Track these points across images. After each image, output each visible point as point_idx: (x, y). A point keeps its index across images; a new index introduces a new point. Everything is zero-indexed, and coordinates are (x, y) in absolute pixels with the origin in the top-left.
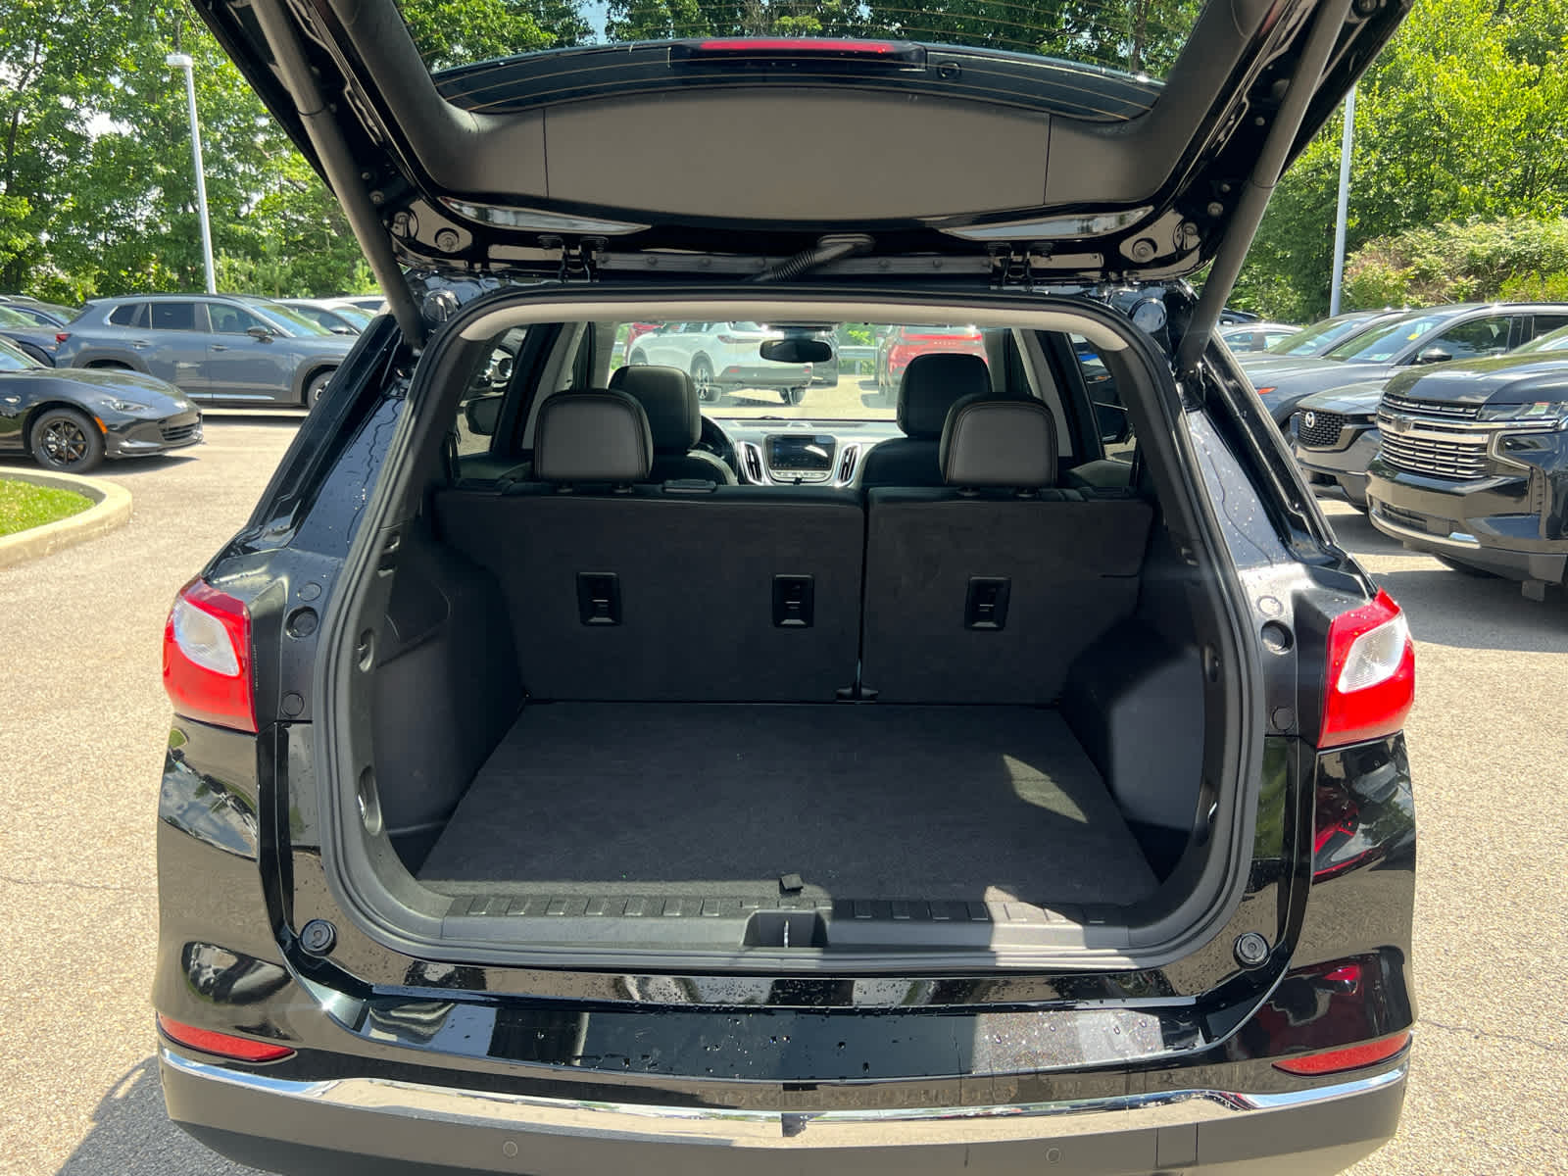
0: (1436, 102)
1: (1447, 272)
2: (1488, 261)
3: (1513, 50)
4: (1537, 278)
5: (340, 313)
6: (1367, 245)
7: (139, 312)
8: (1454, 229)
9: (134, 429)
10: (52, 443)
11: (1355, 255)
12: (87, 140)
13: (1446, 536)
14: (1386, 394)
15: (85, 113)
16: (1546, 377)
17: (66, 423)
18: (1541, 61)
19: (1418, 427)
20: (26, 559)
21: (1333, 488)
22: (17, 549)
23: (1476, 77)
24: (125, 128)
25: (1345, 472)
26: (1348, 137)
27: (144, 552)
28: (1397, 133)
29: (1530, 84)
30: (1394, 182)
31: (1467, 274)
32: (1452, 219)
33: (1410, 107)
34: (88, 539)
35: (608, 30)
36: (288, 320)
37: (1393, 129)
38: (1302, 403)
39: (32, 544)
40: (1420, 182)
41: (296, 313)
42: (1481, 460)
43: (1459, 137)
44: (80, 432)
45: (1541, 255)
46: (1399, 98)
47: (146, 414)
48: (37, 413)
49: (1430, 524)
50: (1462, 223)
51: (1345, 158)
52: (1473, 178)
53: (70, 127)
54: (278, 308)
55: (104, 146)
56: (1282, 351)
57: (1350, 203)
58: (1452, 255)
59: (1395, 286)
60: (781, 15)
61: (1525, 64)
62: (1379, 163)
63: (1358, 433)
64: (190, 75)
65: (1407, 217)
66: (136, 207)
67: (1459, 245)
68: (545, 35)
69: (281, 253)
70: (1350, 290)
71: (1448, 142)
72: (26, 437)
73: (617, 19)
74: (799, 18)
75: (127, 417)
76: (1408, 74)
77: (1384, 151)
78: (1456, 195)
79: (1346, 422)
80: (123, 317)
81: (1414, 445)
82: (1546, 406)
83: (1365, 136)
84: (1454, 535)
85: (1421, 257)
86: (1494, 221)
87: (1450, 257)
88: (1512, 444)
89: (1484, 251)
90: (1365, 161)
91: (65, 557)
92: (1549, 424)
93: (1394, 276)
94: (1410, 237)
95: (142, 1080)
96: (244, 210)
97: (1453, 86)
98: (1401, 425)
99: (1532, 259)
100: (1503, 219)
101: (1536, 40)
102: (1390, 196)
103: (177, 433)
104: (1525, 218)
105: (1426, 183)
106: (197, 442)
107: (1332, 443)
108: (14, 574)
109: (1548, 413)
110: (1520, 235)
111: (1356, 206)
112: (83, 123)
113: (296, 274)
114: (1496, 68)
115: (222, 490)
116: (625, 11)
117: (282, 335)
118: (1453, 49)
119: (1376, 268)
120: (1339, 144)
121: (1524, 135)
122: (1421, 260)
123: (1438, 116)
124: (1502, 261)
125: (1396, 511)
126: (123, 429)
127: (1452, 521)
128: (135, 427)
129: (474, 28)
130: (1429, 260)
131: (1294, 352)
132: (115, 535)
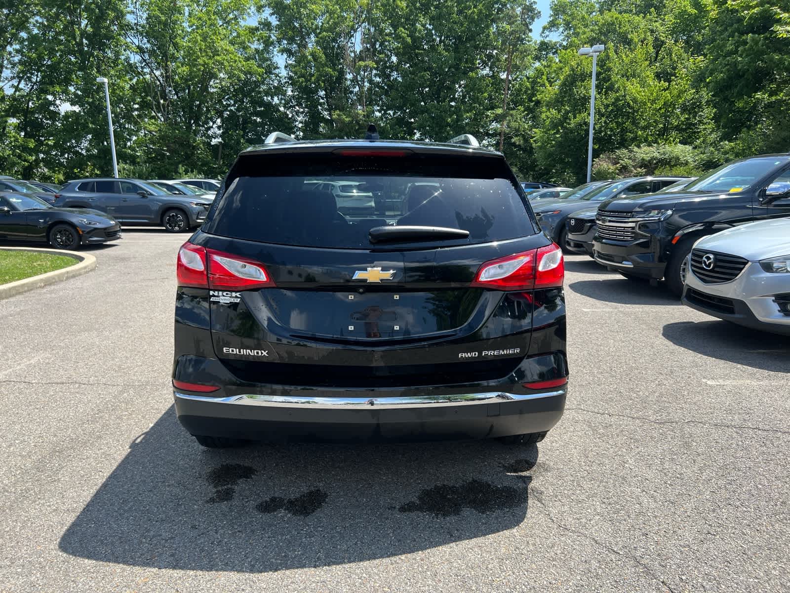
0: (628, 97)
1: (633, 166)
2: (649, 161)
3: (658, 76)
4: (669, 169)
5: (176, 186)
6: (601, 156)
7: (90, 186)
8: (636, 149)
9: (94, 232)
10: (59, 238)
11: (596, 160)
12: (59, 114)
13: (621, 263)
14: (599, 210)
15: (58, 102)
16: (656, 201)
17: (64, 230)
18: (669, 81)
19: (610, 221)
20: (56, 282)
21: (582, 249)
22: (53, 278)
23: (644, 87)
24: (77, 109)
25: (586, 242)
26: (592, 111)
27: (104, 278)
28: (612, 110)
29: (665, 90)
30: (611, 130)
31: (641, 167)
32: (635, 145)
33: (617, 99)
34: (80, 274)
35: (286, 67)
36: (153, 188)
37: (611, 108)
38: (569, 216)
39: (59, 276)
40: (622, 130)
41: (157, 185)
42: (633, 233)
43: (637, 112)
44: (70, 234)
45: (670, 159)
46: (613, 96)
47: (98, 226)
48: (51, 227)
49: (616, 259)
50: (639, 147)
51: (591, 120)
52: (644, 128)
53: (52, 108)
54: (149, 184)
55: (67, 116)
56: (566, 197)
57: (594, 139)
58: (635, 160)
59: (613, 172)
60: (359, 61)
61: (662, 82)
62: (605, 122)
63: (591, 227)
64: (107, 86)
65: (617, 144)
66: (81, 143)
67: (638, 155)
68: (259, 70)
69: (145, 162)
70: (594, 174)
71: (633, 114)
72: (48, 236)
73: (290, 62)
74: (366, 62)
75: (90, 227)
76: (616, 86)
77: (607, 117)
78: (637, 135)
79: (586, 222)
80: (83, 187)
81: (609, 229)
82: (656, 212)
83: (599, 111)
84: (624, 262)
85: (622, 160)
86: (652, 146)
87: (634, 160)
88: (644, 226)
89: (647, 158)
90: (600, 121)
91: (72, 280)
92: (656, 218)
93: (612, 168)
94: (618, 152)
95: (143, 439)
96: (129, 144)
97: (634, 91)
98: (604, 221)
99: (666, 161)
100: (655, 145)
101: (667, 72)
102: (610, 136)
103: (111, 234)
104: (664, 144)
105: (624, 131)
106: (119, 238)
107: (581, 231)
108: (52, 287)
109: (657, 214)
110: (662, 151)
111: (597, 140)
112: (57, 107)
113: (152, 171)
114: (651, 83)
115: (132, 256)
116: (293, 59)
117: (151, 194)
118: (634, 76)
119: (605, 165)
120: (589, 114)
121: (663, 111)
122: (623, 162)
123: (628, 103)
124: (654, 162)
125: (603, 254)
126: (89, 233)
127: (623, 257)
128: (95, 231)
129: (230, 66)
130: (626, 161)
131: (570, 198)
132: (91, 273)
